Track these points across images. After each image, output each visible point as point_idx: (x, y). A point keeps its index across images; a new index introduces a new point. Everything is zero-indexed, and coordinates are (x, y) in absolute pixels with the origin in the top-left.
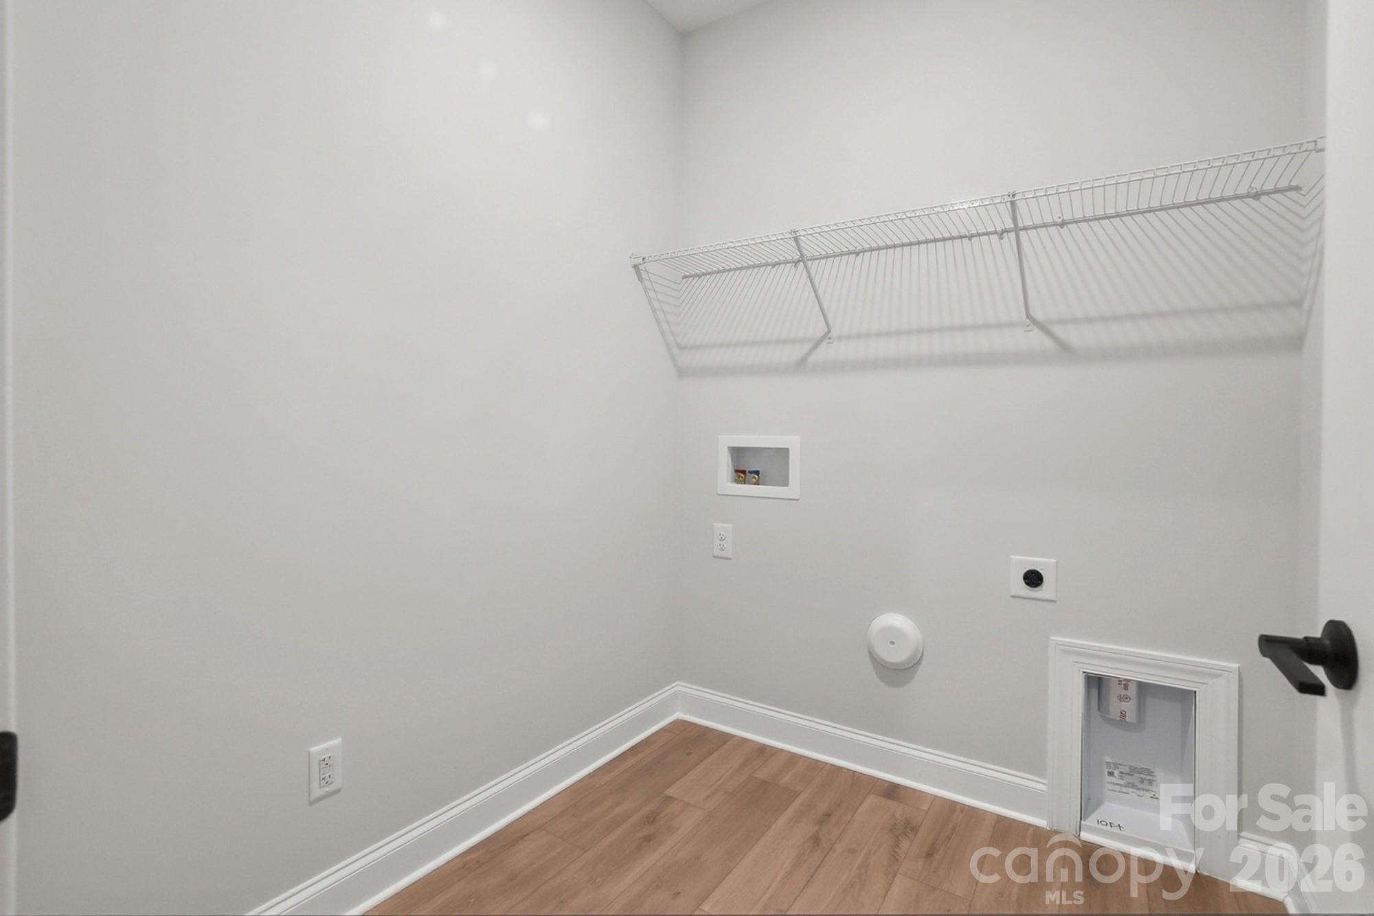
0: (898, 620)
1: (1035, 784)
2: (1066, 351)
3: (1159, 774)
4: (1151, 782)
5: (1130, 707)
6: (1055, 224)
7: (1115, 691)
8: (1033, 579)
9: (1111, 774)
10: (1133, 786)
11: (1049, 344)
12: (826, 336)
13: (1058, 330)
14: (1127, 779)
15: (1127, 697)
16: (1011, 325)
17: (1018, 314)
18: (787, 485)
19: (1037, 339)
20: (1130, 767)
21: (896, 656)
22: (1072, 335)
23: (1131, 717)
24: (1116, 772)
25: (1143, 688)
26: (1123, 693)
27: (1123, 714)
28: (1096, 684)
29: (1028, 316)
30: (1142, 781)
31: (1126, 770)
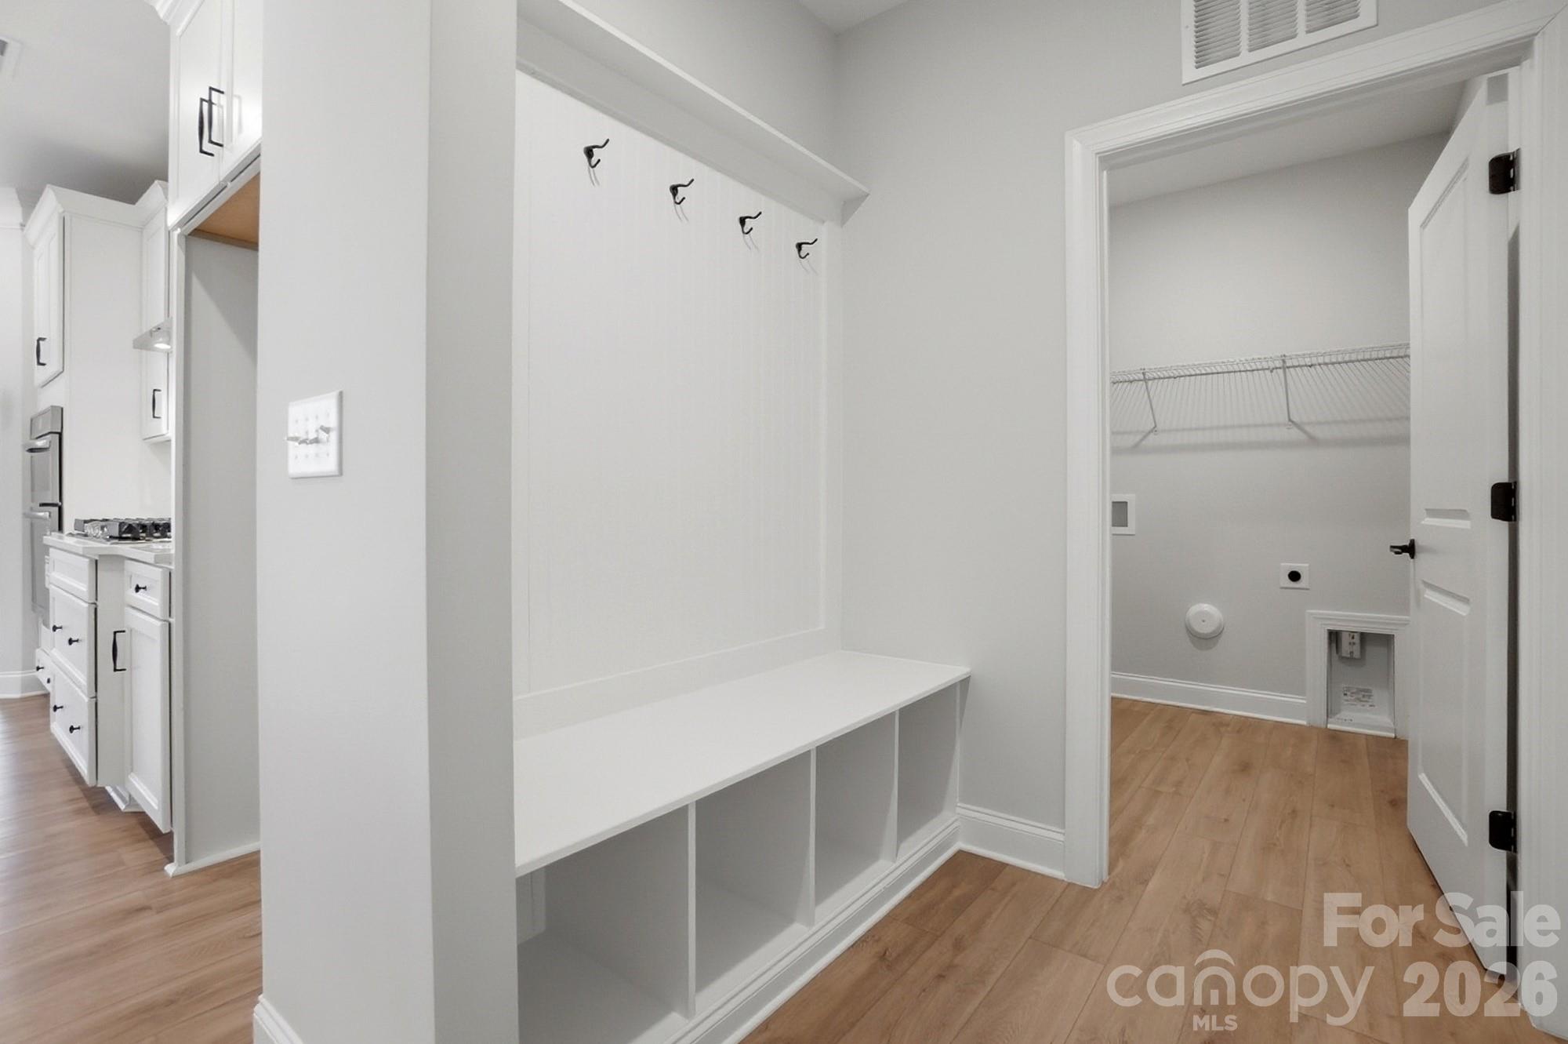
0: (1206, 607)
1: (1300, 700)
2: (1313, 441)
3: (1375, 692)
4: (1370, 696)
5: (1356, 649)
6: (1306, 366)
7: (1345, 640)
8: (1295, 576)
9: (1345, 694)
10: (1359, 699)
11: (1302, 437)
12: (1154, 430)
13: (1308, 428)
14: (1355, 696)
15: (1354, 644)
16: (1279, 425)
17: (1284, 418)
18: (1127, 526)
19: (1295, 434)
20: (1357, 689)
21: (1205, 629)
22: (1319, 432)
23: (1357, 654)
24: (1349, 693)
25: (1363, 636)
26: (1352, 641)
27: (1352, 653)
28: (1334, 637)
29: (1290, 420)
30: (1364, 696)
31: (1355, 691)
